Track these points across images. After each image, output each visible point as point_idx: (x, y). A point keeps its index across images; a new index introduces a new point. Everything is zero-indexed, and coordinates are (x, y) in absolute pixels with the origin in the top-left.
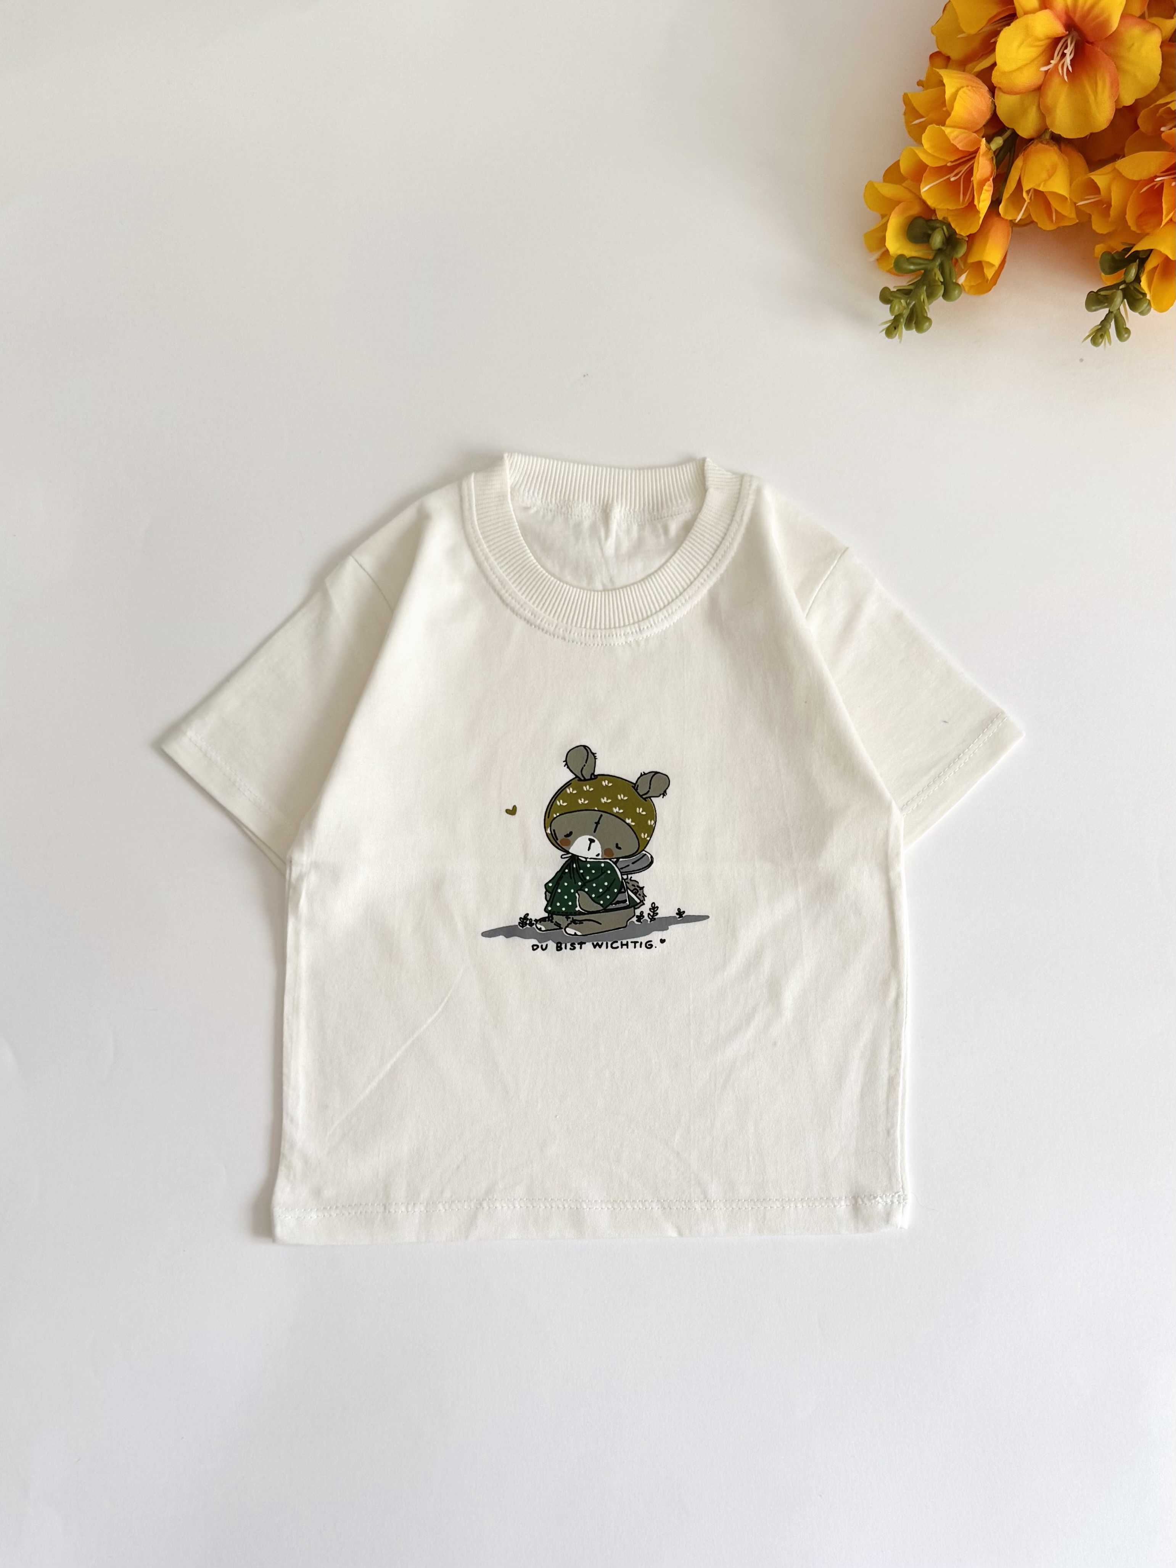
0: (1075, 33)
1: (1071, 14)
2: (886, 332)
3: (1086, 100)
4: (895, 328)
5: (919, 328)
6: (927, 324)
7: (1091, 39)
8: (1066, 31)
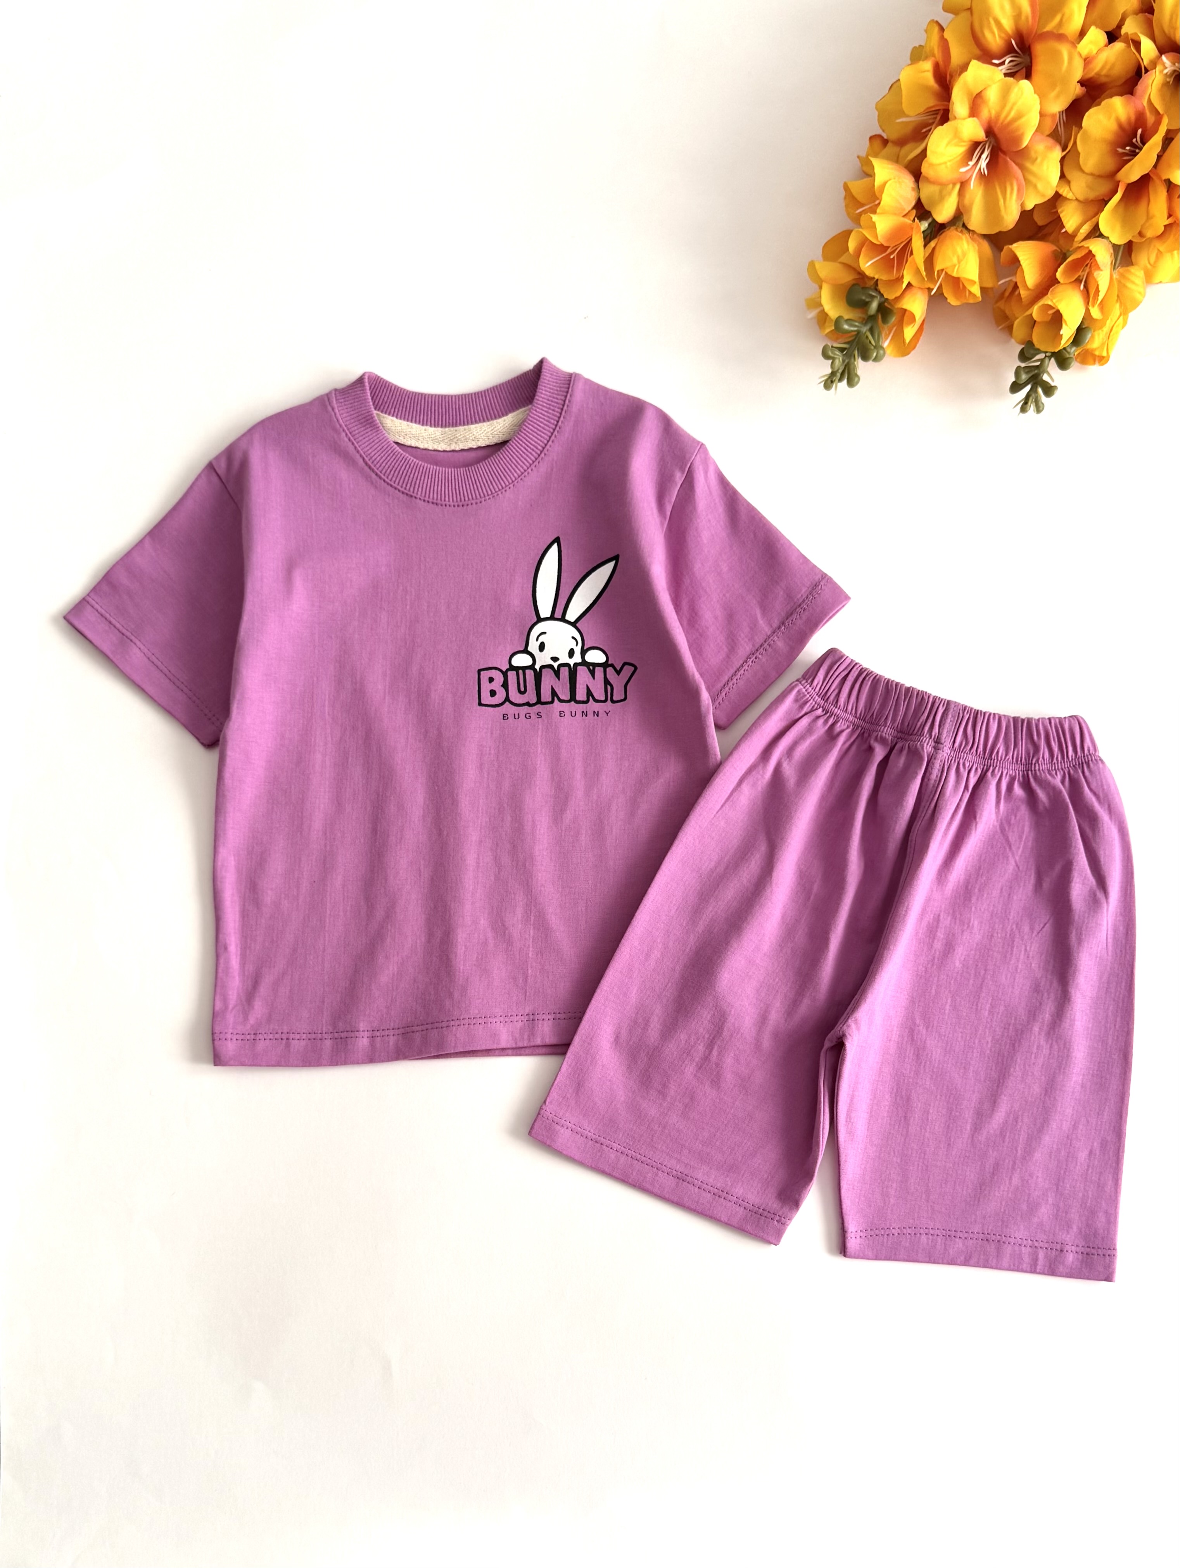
0: (992, 139)
1: (993, 125)
2: (825, 384)
3: (997, 200)
4: (832, 382)
5: (851, 384)
6: (856, 379)
7: (1004, 147)
8: (987, 137)
